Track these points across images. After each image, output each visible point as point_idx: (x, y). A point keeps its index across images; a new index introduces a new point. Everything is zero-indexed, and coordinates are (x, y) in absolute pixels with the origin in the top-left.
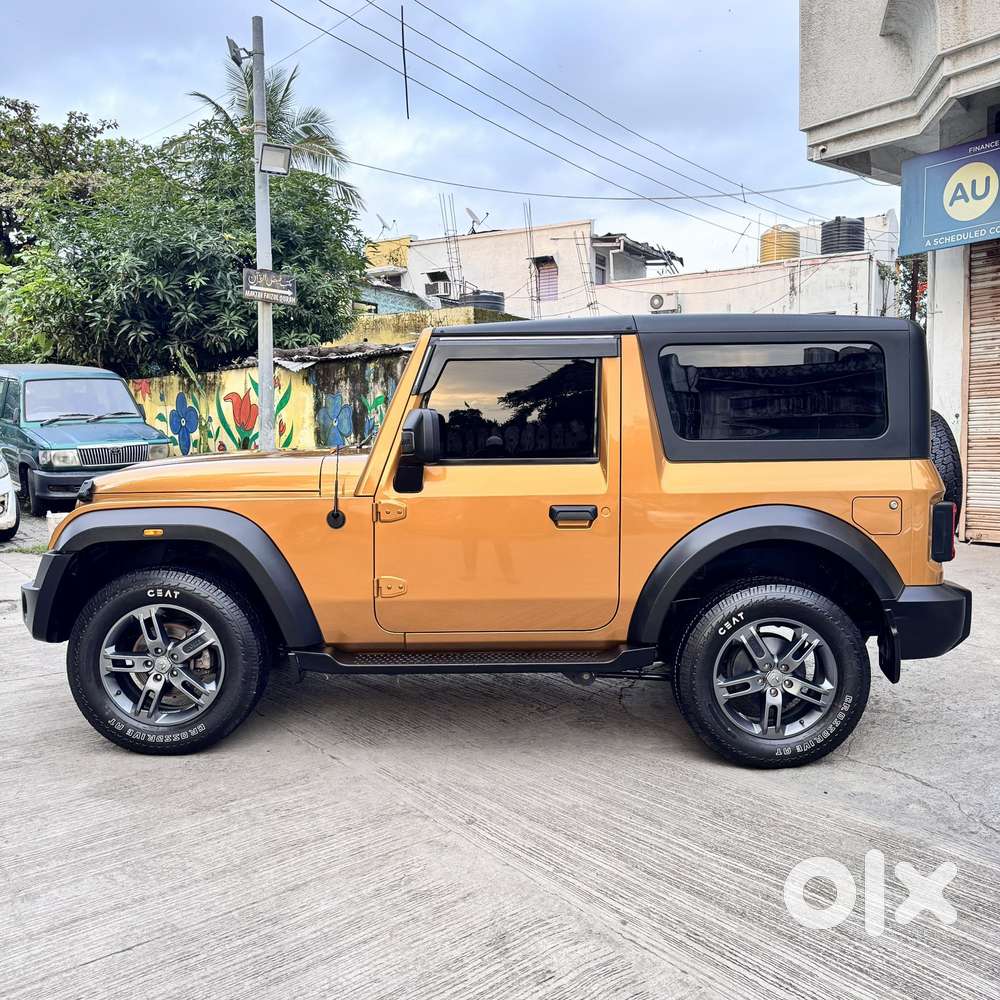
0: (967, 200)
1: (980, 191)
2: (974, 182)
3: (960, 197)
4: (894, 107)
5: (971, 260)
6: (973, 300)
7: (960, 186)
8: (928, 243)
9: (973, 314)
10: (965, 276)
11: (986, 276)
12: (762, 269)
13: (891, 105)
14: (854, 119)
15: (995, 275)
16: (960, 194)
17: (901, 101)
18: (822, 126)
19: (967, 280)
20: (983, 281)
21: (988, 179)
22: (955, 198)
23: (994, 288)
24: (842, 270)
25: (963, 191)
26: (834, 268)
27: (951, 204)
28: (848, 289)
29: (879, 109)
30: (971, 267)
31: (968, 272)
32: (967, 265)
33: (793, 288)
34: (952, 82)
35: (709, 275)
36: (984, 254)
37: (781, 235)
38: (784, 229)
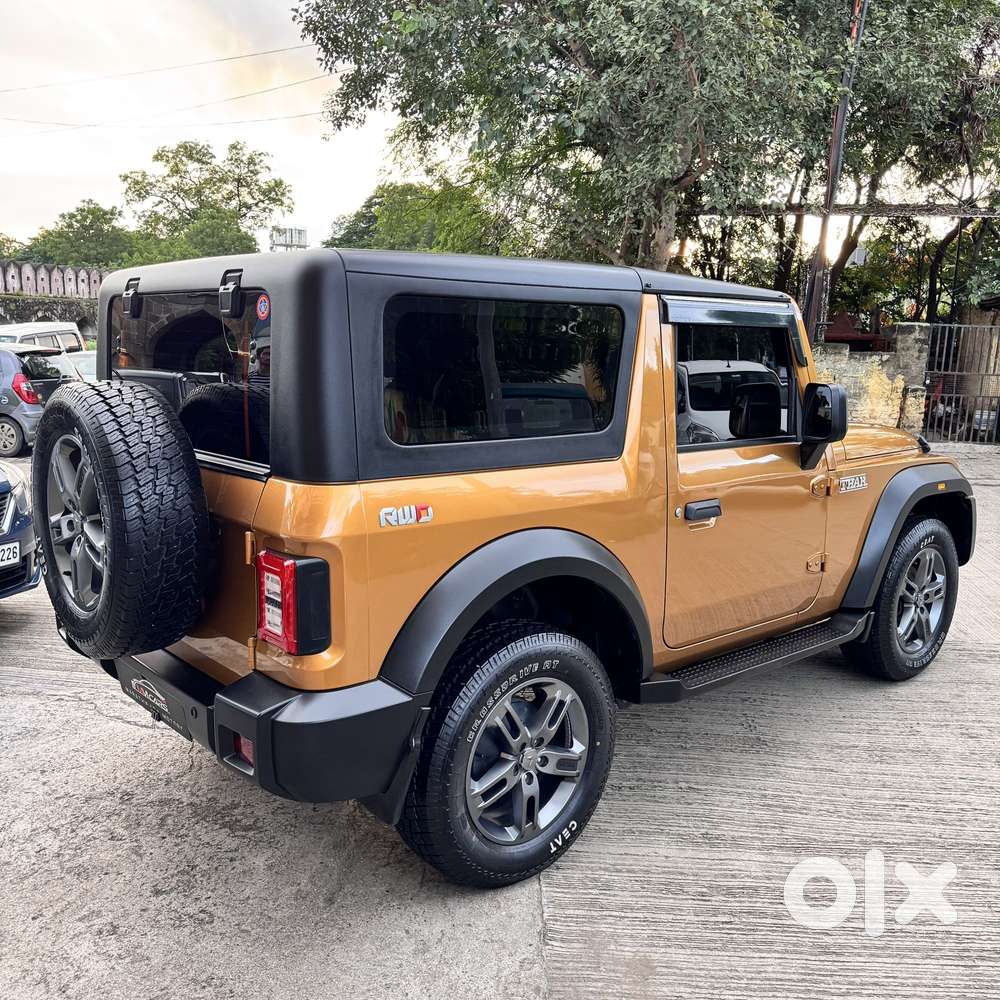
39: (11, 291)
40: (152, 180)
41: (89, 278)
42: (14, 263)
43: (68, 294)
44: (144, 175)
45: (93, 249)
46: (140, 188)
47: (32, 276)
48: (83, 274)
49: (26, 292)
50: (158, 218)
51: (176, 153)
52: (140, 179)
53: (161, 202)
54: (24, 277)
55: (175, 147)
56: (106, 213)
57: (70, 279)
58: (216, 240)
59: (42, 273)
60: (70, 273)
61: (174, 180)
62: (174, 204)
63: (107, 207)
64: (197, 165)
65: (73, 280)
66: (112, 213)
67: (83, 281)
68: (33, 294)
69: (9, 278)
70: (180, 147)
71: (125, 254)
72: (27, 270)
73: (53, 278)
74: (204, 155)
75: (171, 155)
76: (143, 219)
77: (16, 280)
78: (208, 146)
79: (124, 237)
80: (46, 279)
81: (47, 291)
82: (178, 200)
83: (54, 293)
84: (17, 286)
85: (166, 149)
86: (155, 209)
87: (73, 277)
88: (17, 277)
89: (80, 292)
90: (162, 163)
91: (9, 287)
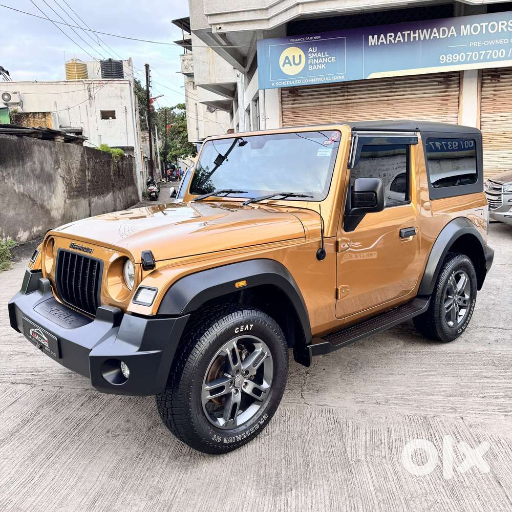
0: (291, 65)
1: (297, 61)
2: (294, 56)
3: (287, 63)
4: (256, 12)
5: (282, 94)
6: (284, 113)
7: (287, 57)
8: (273, 84)
9: (284, 120)
10: (280, 101)
11: (289, 102)
12: (69, 83)
13: (255, 10)
14: (235, 14)
15: (293, 102)
16: (287, 61)
17: (260, 10)
18: (217, 14)
19: (280, 104)
20: (288, 104)
21: (300, 56)
22: (285, 63)
23: (293, 108)
24: (116, 88)
25: (289, 60)
26: (112, 87)
27: (283, 66)
28: (120, 99)
29: (248, 11)
30: (282, 98)
31: (280, 100)
32: (280, 96)
33: (90, 96)
34: (300, 6)
35: (38, 83)
36: (288, 92)
37: (77, 65)
38: (78, 62)
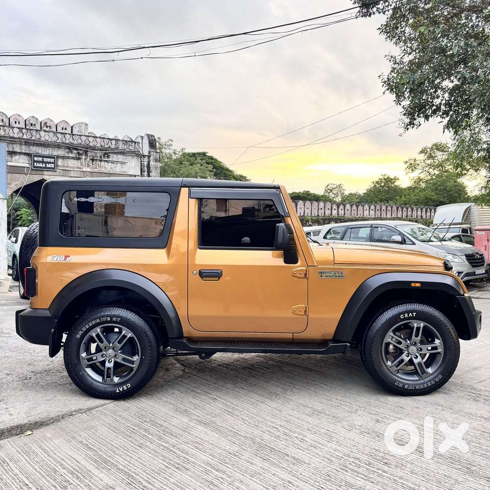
39: (340, 215)
40: (418, 162)
41: (375, 208)
42: (342, 203)
43: (365, 216)
44: (415, 160)
45: (384, 196)
46: (412, 166)
47: (349, 209)
48: (372, 207)
49: (346, 215)
50: (420, 180)
51: (432, 149)
52: (413, 162)
53: (422, 172)
54: (346, 210)
55: (430, 146)
56: (392, 179)
57: (366, 210)
58: (442, 187)
59: (354, 207)
60: (367, 207)
61: (429, 162)
62: (428, 172)
63: (392, 177)
64: (441, 153)
65: (368, 210)
66: (395, 179)
67: (372, 210)
68: (349, 216)
69: (340, 209)
70: (434, 145)
71: (398, 197)
72: (348, 206)
73: (359, 209)
74: (445, 148)
75: (429, 150)
76: (414, 181)
77: (343, 211)
78: (447, 143)
79: (398, 190)
80: (356, 210)
81: (356, 215)
82: (431, 170)
83: (359, 216)
84: (343, 213)
85: (427, 147)
86: (420, 175)
87: (368, 209)
88: (343, 210)
89: (371, 214)
90: (423, 154)
91: (340, 214)
